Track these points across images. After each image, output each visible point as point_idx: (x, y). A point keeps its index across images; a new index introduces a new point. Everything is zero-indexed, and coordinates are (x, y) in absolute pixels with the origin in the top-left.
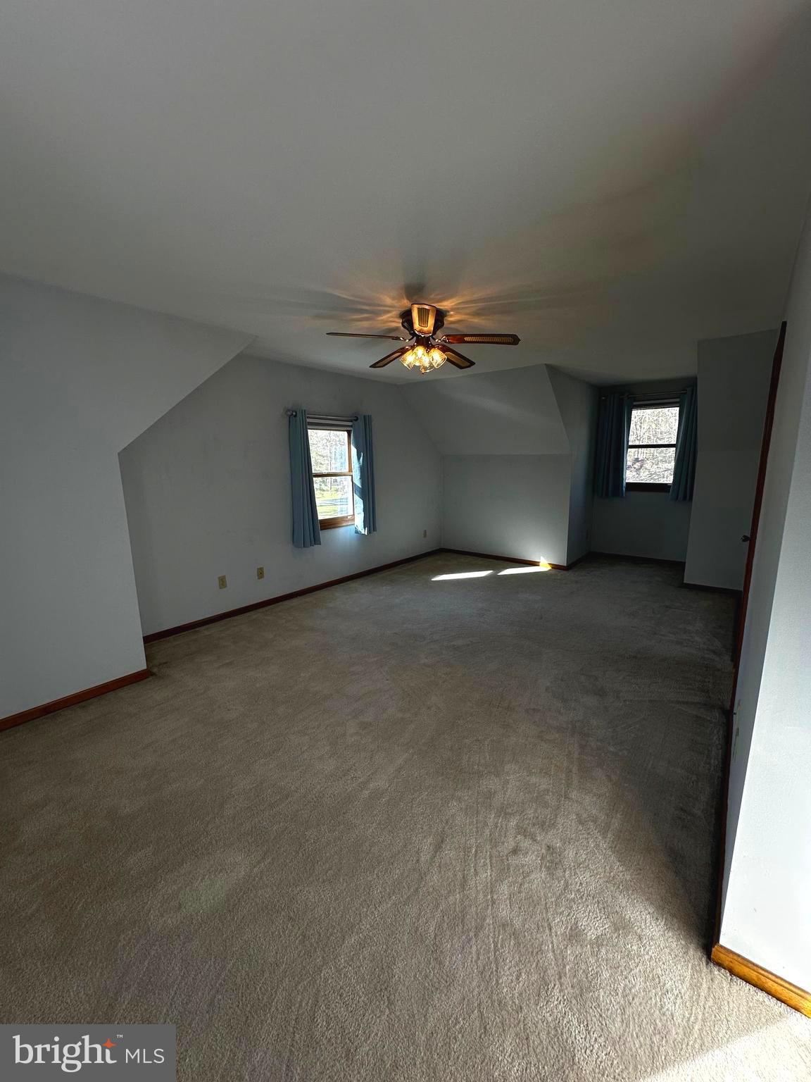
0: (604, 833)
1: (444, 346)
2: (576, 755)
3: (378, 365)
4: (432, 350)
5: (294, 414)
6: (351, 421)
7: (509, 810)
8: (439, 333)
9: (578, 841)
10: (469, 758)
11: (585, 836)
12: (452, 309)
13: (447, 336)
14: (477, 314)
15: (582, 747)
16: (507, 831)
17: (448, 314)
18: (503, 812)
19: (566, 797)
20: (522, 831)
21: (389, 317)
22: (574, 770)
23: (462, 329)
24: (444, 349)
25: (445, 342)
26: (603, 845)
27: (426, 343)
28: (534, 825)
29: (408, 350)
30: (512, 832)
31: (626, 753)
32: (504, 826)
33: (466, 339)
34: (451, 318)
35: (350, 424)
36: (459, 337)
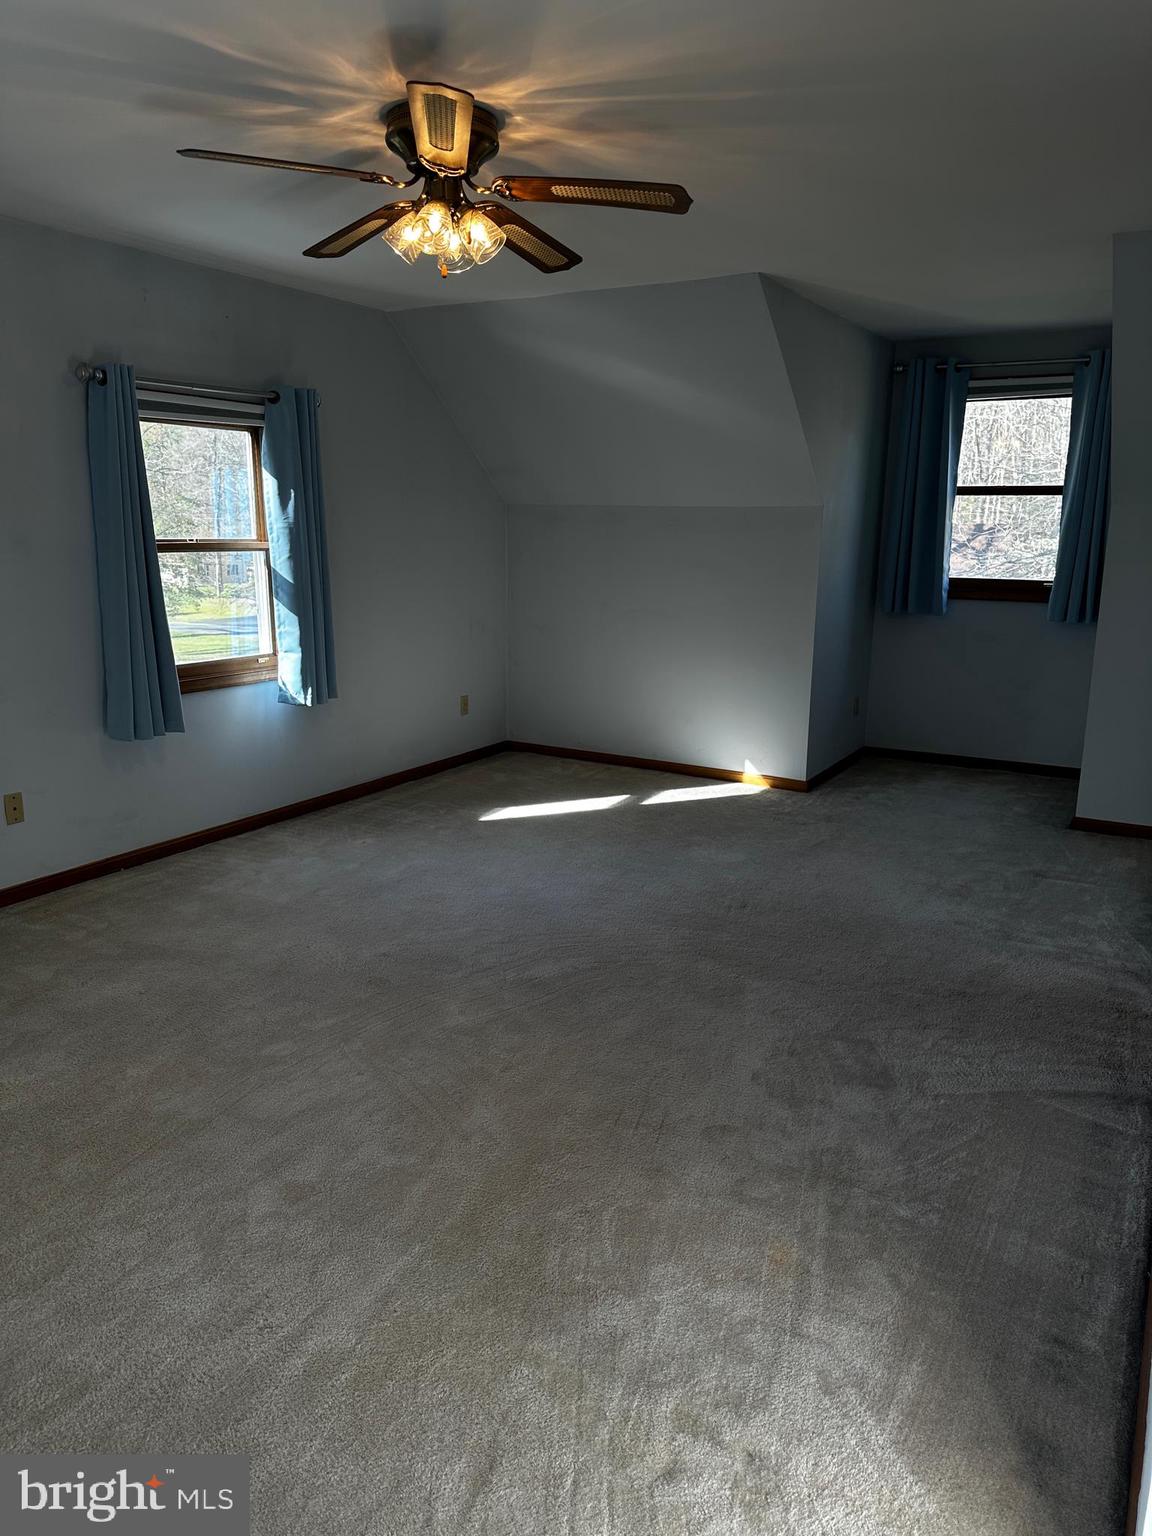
0: (880, 1409)
1: (499, 206)
2: (821, 1232)
3: (324, 251)
4: (468, 215)
5: (100, 375)
6: (261, 403)
7: (660, 1377)
8: (486, 172)
9: (819, 1435)
10: (564, 1256)
11: (837, 1421)
12: (522, 109)
13: (505, 178)
14: (584, 125)
15: (835, 1211)
16: (651, 1426)
17: (507, 120)
18: (645, 1381)
19: (796, 1334)
20: (688, 1423)
21: (353, 119)
22: (816, 1267)
23: (545, 164)
24: (500, 216)
25: (503, 196)
26: (879, 1439)
27: (451, 194)
28: (717, 1406)
29: (403, 212)
30: (663, 1430)
31: (934, 1218)
32: (645, 1416)
33: (557, 190)
34: (519, 133)
35: (258, 410)
36: (535, 184)
